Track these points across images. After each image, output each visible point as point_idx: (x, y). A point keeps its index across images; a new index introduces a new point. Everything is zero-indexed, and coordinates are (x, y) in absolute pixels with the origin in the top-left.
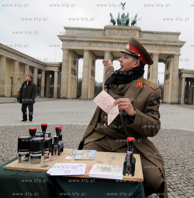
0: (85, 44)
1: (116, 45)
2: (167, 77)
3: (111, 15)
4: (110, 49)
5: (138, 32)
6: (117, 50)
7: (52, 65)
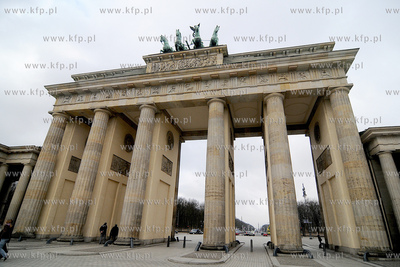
0: (99, 97)
1: (168, 90)
2: (322, 163)
3: (163, 39)
4: (151, 100)
5: (220, 56)
6: (169, 99)
7: (22, 151)
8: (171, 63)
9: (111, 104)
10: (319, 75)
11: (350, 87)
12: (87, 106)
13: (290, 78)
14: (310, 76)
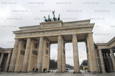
0: (28, 34)
1: (47, 33)
3: (45, 17)
4: (42, 36)
5: (61, 23)
8: (47, 25)
9: (32, 36)
10: (85, 29)
11: (93, 33)
12: (25, 37)
13: (78, 30)
14: (83, 30)
